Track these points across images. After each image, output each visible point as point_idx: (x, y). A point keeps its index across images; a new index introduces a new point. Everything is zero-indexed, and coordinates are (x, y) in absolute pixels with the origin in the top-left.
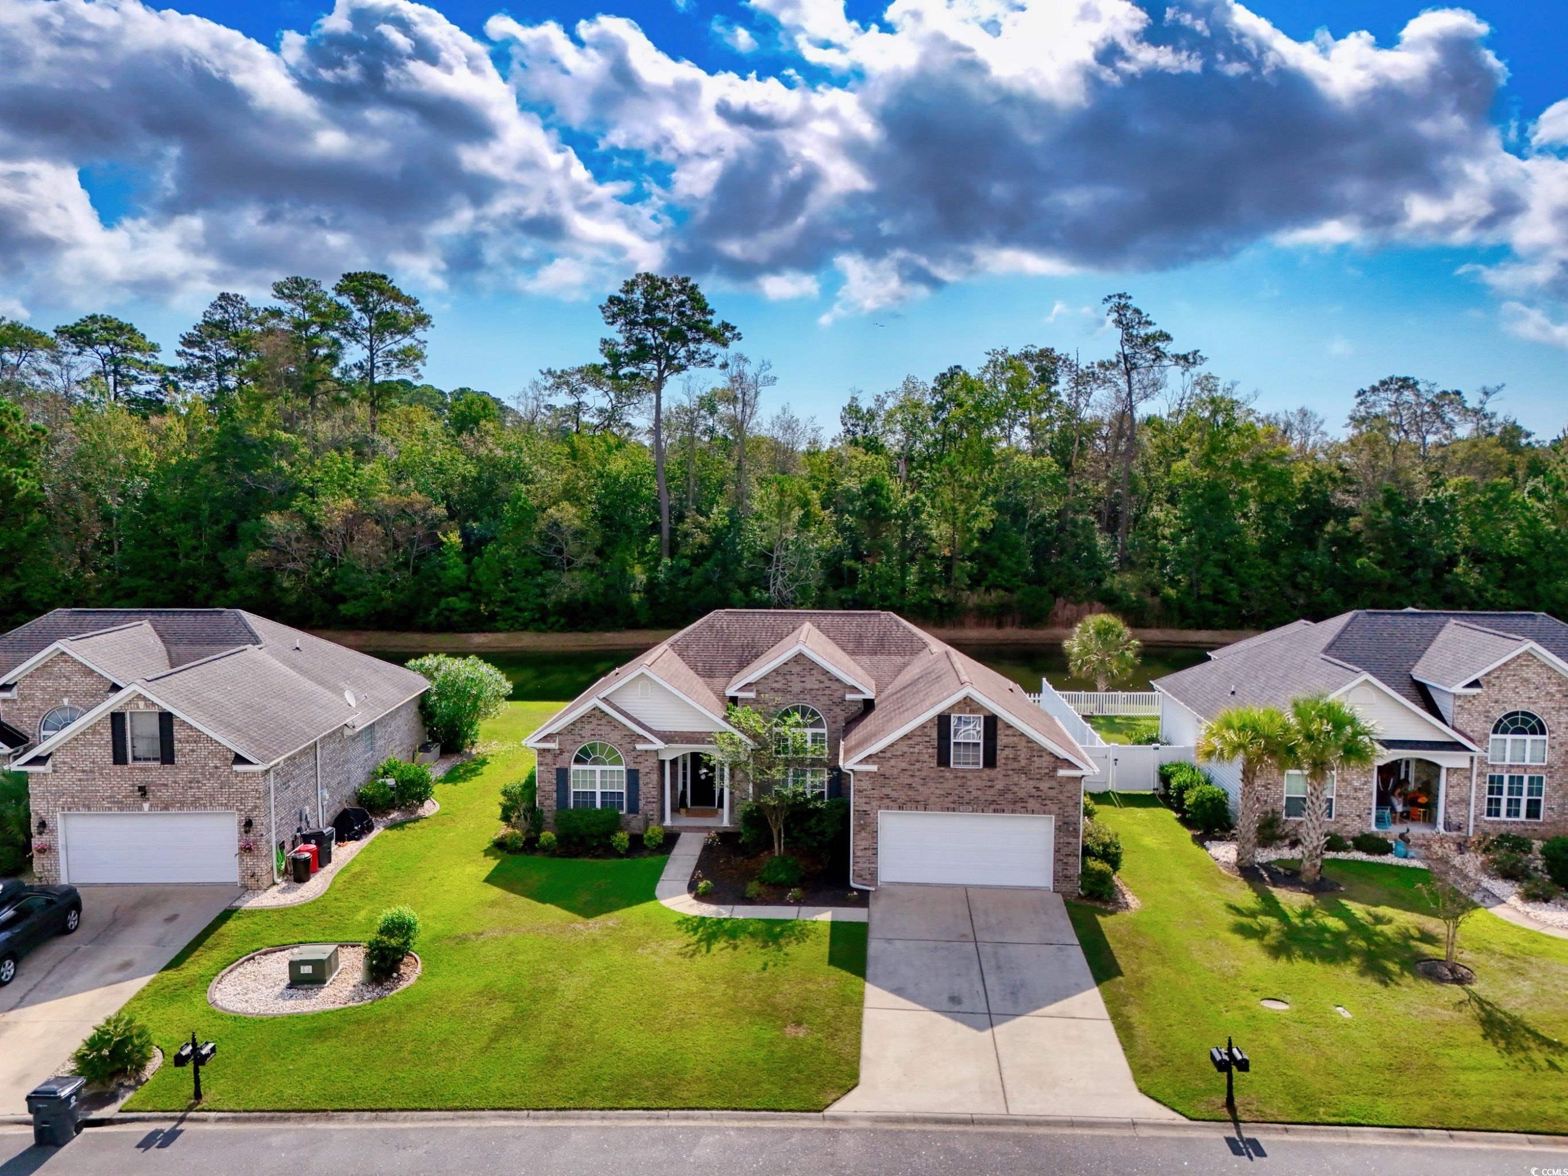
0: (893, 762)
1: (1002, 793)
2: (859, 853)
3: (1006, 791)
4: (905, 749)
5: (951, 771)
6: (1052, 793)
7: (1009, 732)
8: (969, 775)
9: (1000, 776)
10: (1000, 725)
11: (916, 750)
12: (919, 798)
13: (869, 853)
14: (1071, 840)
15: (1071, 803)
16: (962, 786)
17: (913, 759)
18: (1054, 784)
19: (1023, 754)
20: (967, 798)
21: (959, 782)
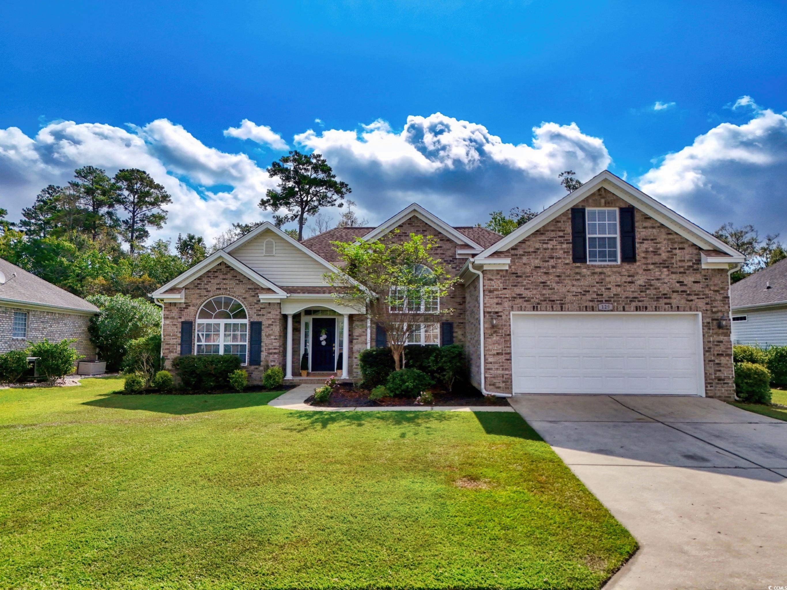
0: (525, 259)
1: (644, 288)
2: (490, 360)
3: (648, 285)
4: (537, 245)
5: (588, 267)
6: (697, 288)
7: (647, 224)
8: (607, 271)
9: (641, 271)
10: (637, 217)
11: (550, 246)
12: (555, 297)
13: (502, 358)
14: (721, 338)
15: (719, 297)
16: (600, 282)
17: (547, 255)
18: (699, 277)
19: (664, 247)
20: (606, 294)
21: (597, 278)
